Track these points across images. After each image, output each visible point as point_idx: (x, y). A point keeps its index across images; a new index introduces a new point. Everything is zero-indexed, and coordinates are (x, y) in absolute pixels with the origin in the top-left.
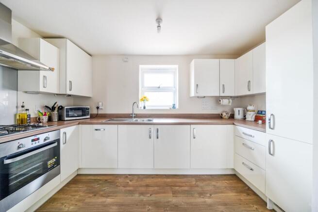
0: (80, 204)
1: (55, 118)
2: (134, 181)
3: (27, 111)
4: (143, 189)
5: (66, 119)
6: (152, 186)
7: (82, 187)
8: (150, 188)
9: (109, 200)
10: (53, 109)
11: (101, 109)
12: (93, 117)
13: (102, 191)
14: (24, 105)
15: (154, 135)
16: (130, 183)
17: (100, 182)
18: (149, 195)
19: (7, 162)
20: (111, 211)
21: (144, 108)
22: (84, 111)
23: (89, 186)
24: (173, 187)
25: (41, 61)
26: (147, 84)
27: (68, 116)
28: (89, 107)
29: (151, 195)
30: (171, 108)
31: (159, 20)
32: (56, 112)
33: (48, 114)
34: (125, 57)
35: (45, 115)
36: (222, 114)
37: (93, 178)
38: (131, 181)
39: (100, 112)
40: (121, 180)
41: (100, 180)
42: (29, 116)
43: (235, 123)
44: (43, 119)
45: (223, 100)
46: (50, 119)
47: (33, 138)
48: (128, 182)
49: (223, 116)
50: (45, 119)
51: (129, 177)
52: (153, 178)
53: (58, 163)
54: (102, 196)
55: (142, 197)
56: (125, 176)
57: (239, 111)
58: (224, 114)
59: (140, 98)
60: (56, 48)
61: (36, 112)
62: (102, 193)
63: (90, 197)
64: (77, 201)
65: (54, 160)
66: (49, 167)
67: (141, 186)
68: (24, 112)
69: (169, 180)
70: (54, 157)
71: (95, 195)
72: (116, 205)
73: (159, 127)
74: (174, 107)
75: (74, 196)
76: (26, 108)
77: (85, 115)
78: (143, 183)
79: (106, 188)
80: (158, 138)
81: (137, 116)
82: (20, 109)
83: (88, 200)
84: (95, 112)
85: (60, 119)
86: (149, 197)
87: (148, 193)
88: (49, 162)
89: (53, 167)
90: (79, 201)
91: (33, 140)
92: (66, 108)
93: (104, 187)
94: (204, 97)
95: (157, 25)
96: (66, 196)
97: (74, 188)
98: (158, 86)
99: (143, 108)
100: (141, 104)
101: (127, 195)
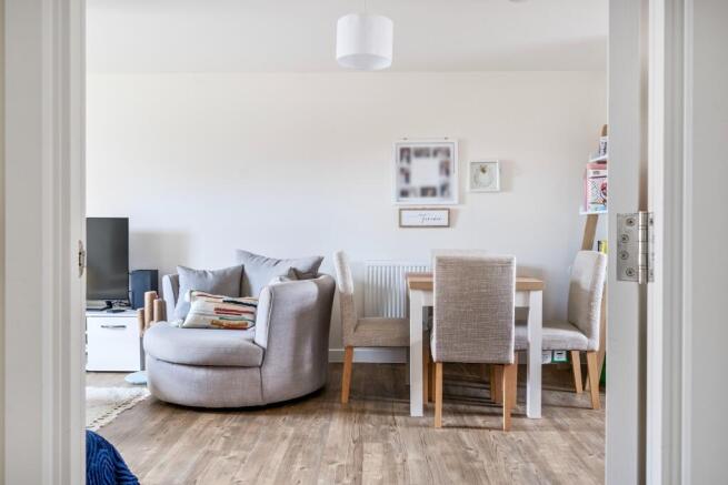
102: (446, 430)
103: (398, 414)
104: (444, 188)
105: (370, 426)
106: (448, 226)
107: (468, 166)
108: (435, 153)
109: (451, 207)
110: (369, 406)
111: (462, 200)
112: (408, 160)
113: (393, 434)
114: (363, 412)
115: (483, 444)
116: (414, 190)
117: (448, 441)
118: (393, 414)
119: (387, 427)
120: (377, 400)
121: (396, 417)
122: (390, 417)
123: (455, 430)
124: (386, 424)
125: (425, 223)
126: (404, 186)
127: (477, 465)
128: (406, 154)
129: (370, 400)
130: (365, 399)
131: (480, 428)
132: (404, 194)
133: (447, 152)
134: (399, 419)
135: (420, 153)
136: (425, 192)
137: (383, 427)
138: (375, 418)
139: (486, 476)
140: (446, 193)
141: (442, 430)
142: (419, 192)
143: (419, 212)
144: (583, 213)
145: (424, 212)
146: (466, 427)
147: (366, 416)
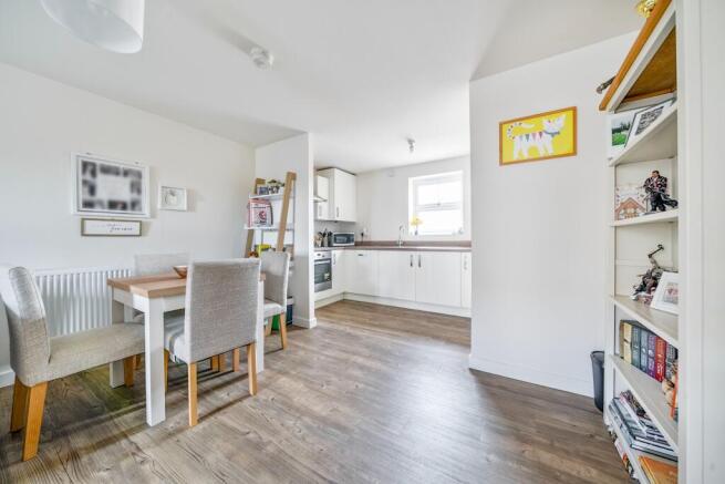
1: (326, 243)
5: (334, 245)
10: (324, 235)
11: (366, 236)
15: (416, 263)
21: (416, 233)
22: (349, 238)
26: (421, 202)
27: (335, 242)
28: (353, 233)
30: (455, 233)
31: (411, 142)
32: (326, 238)
39: (365, 239)
59: (411, 219)
73: (422, 253)
74: (460, 232)
77: (350, 242)
80: (420, 265)
84: (359, 239)
85: (331, 244)
92: (334, 234)
95: (409, 145)
98: (437, 203)
99: (414, 234)
100: (412, 229)
102: (205, 424)
103: (132, 431)
104: (135, 204)
105: (104, 474)
106: (140, 235)
107: (160, 189)
108: (126, 173)
109: (143, 220)
110: (79, 441)
111: (153, 215)
112: (93, 174)
113: (147, 467)
114: (74, 456)
115: (250, 419)
116: (101, 203)
117: (216, 436)
118: (125, 435)
119: (130, 460)
120: (87, 426)
121: (133, 438)
122: (124, 442)
123: (212, 418)
124: (126, 455)
125: (114, 232)
126: (88, 197)
127: (270, 449)
128: (90, 168)
129: (75, 431)
130: (65, 434)
131: (230, 404)
132: (88, 204)
133: (139, 175)
134: (138, 438)
135: (106, 170)
136: (113, 205)
137: (124, 464)
138: (102, 457)
139: (292, 458)
140: (137, 208)
141: (201, 426)
142: (106, 204)
143: (107, 223)
144: (246, 228)
145: (112, 223)
146: (219, 409)
147: (85, 459)
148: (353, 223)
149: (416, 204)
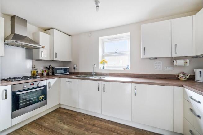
0: (51, 124)
1: (51, 74)
2: (87, 120)
3: (37, 70)
4: (90, 127)
5: (55, 74)
6: (97, 127)
7: (58, 115)
8: (95, 127)
9: (66, 127)
11: (76, 69)
12: (71, 73)
13: (66, 120)
14: (35, 66)
16: (84, 120)
17: (68, 115)
18: (90, 132)
19: (18, 93)
20: (64, 134)
22: (66, 70)
23: (61, 115)
24: (111, 132)
25: (40, 44)
26: (107, 51)
27: (56, 73)
28: (69, 68)
29: (92, 133)
30: (125, 69)
31: (97, 2)
32: (51, 70)
33: (47, 71)
34: (90, 33)
35: (45, 72)
36: (178, 76)
37: (66, 111)
38: (85, 119)
39: (76, 71)
40: (79, 117)
41: (68, 113)
42: (37, 72)
43: (183, 85)
44: (44, 74)
45: (177, 61)
46: (48, 74)
47: (31, 83)
48: (83, 119)
49: (180, 77)
50: (45, 74)
51: (85, 116)
52: (100, 121)
53: (45, 98)
54: (64, 123)
55: (85, 132)
56: (83, 115)
57: (200, 72)
58: (181, 75)
59: (100, 60)
60: (48, 35)
61: (41, 70)
62: (65, 121)
63: (58, 122)
64: (51, 122)
65: (43, 96)
66: (40, 99)
67: (89, 124)
68: (35, 70)
69: (112, 126)
70: (43, 95)
71: (61, 122)
72: (68, 131)
74: (127, 68)
75: (52, 119)
76: (35, 68)
77: (66, 73)
78: (92, 123)
79: (68, 119)
80: (104, 91)
81: (97, 74)
82: (33, 68)
83: (56, 123)
84: (73, 71)
85: (53, 74)
86: (90, 133)
87: (91, 131)
88: (40, 97)
89: (42, 100)
90: (52, 122)
91: (31, 85)
92: (55, 68)
93: (68, 118)
94: (156, 58)
95: (96, 6)
96: (48, 118)
97: (54, 114)
98: (115, 51)
99: (102, 69)
100: (101, 66)
101: (77, 127)
148: (70, 62)
149: (103, 52)
